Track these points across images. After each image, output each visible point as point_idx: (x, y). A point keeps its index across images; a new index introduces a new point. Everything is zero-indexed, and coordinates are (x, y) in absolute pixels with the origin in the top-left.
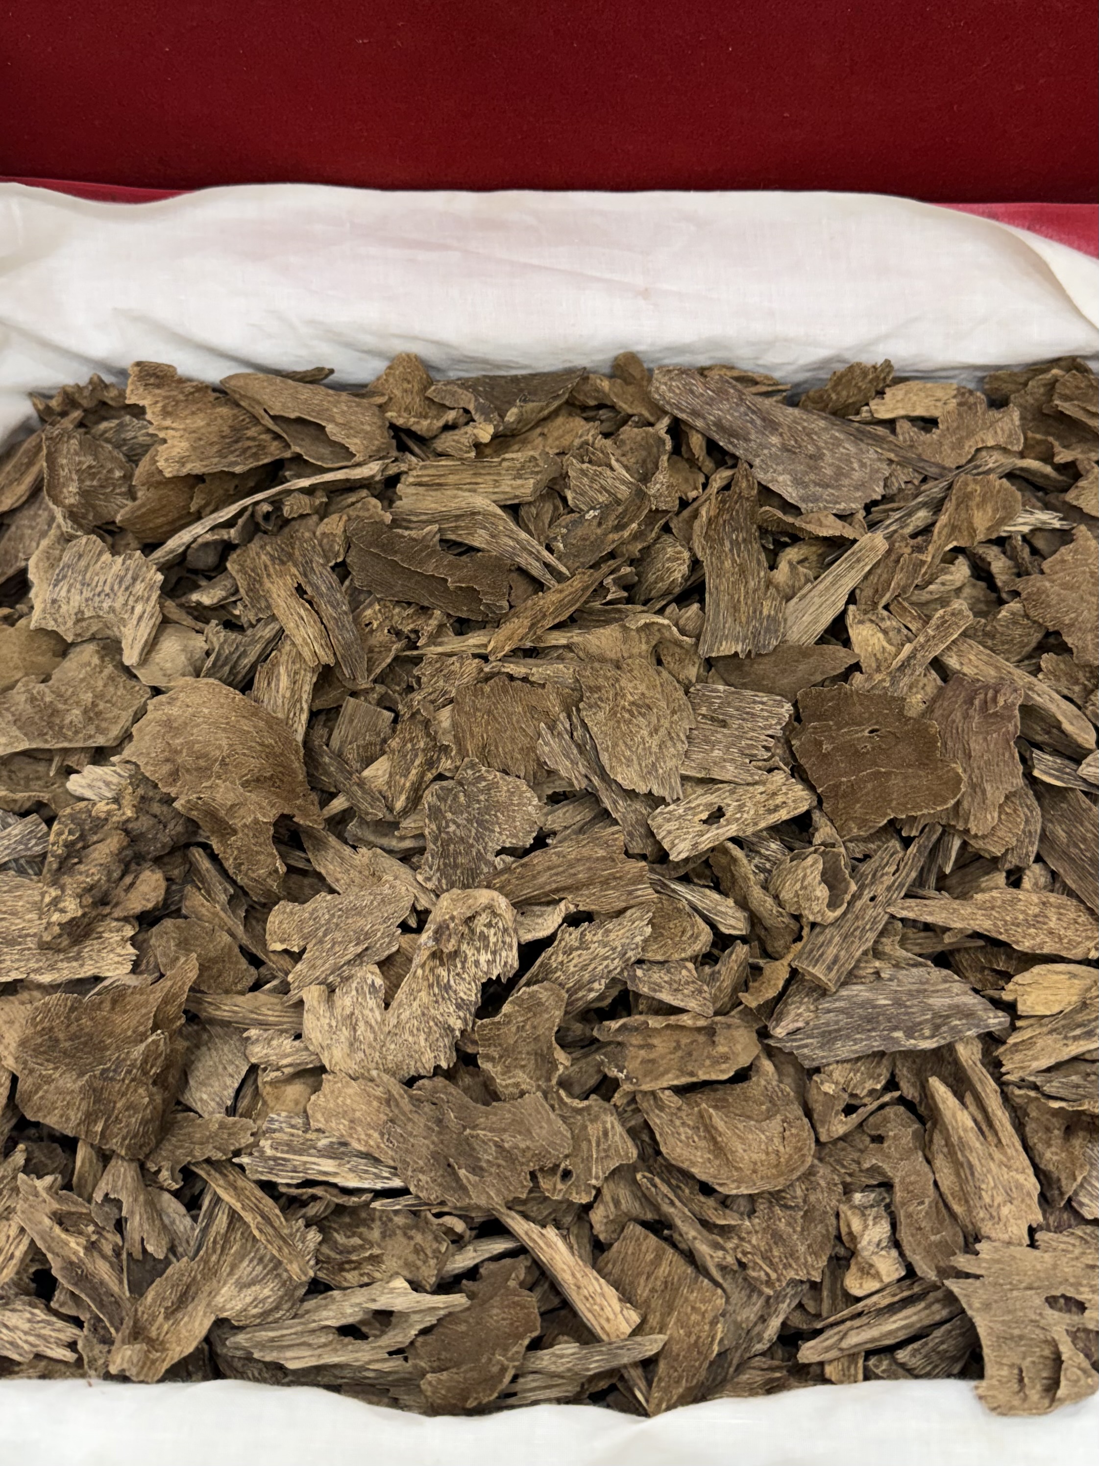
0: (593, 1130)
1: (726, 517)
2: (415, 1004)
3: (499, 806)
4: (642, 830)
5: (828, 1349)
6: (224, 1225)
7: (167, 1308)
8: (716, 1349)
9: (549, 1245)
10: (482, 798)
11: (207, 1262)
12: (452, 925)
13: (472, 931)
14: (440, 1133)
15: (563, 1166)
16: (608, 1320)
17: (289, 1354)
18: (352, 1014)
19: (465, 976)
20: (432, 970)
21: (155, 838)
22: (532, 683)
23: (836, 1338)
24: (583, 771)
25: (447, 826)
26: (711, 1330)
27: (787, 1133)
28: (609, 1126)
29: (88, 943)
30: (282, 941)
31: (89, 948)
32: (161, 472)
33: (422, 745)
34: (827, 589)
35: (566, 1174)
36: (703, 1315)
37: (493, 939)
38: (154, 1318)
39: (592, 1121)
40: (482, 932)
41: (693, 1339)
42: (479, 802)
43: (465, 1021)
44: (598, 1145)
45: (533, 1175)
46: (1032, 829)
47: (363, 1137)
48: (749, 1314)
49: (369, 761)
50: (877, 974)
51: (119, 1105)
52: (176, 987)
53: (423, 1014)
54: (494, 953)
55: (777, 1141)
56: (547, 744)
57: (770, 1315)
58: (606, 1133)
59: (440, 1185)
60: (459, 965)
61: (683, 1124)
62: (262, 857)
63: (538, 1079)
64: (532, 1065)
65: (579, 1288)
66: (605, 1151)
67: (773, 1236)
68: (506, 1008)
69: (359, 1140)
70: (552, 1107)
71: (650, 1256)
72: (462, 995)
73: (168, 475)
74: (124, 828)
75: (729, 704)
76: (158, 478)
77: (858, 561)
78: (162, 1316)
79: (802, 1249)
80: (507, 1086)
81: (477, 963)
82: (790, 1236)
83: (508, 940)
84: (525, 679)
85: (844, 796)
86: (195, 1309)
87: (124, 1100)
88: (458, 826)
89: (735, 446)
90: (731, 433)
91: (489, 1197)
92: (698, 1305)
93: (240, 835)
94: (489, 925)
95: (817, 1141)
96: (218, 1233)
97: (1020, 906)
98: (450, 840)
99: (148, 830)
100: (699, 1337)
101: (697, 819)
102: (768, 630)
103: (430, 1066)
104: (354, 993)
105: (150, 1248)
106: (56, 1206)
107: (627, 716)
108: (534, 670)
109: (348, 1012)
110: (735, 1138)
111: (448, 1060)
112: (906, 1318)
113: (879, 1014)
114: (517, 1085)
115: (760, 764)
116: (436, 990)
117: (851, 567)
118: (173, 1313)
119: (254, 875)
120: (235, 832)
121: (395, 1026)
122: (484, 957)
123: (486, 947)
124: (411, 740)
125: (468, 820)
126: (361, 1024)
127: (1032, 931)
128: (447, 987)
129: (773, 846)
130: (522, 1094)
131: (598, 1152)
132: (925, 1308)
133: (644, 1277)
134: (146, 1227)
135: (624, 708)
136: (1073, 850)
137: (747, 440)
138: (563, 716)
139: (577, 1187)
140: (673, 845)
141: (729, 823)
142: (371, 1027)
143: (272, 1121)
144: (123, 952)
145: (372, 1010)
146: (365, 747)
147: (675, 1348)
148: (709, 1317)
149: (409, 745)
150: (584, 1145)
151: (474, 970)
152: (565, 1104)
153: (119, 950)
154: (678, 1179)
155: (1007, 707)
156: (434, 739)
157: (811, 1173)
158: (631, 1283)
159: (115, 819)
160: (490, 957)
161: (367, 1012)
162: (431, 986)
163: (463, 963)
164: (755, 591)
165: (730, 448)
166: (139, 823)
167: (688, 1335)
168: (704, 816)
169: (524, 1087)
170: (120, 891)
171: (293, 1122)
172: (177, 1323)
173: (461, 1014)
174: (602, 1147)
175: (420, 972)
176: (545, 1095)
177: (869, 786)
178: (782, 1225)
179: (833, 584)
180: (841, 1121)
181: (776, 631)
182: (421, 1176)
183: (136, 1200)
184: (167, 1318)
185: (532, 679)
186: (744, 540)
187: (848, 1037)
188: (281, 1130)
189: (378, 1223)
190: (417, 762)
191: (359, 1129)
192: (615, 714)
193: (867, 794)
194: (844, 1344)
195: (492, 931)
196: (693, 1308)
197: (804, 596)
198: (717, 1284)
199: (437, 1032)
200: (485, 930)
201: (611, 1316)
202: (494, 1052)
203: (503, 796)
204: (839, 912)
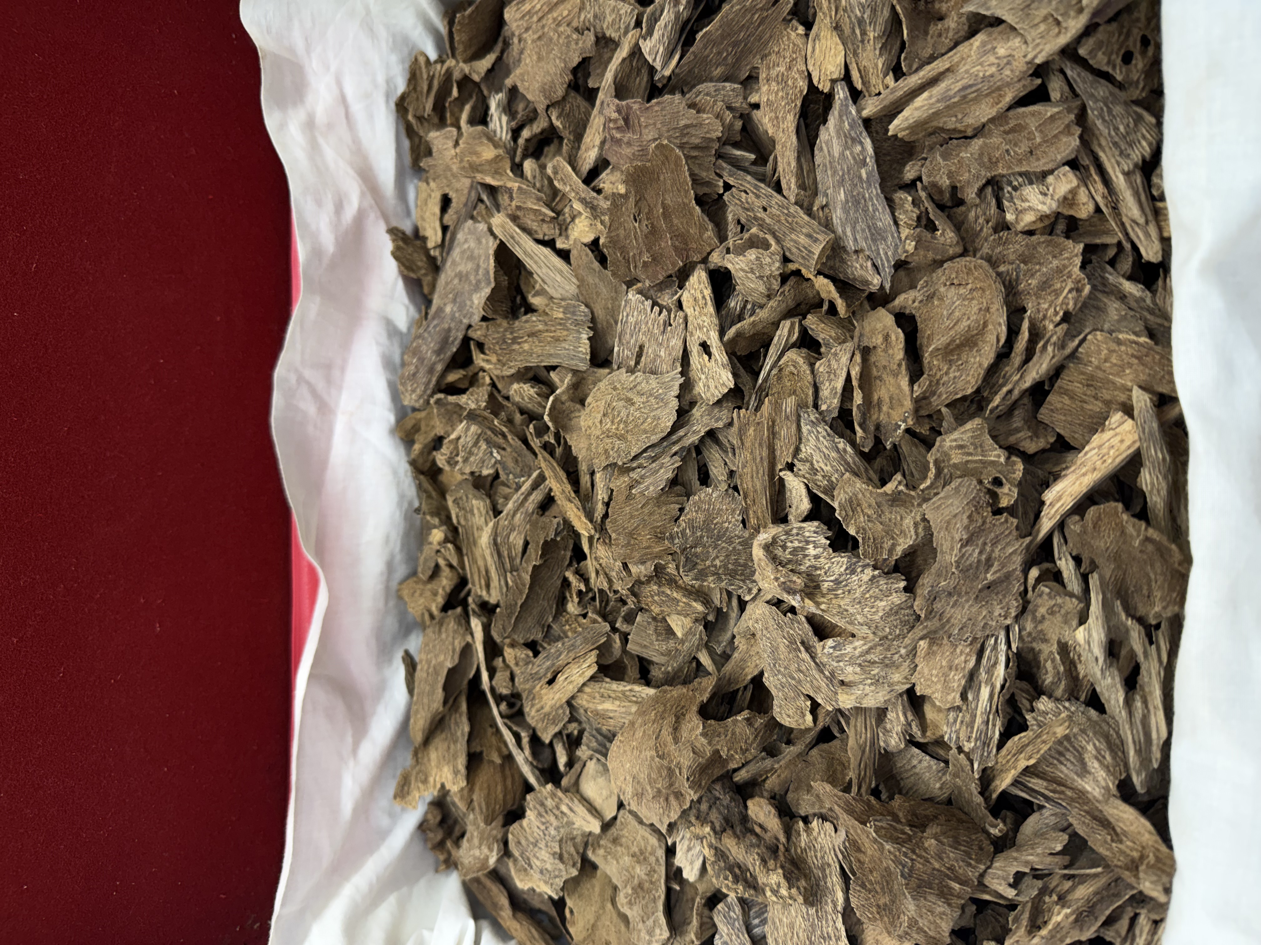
0: (956, 458)
1: (497, 348)
2: (851, 610)
3: (708, 521)
4: (716, 411)
5: (1148, 235)
6: (1040, 781)
7: (1112, 840)
8: (1143, 339)
9: (1059, 498)
10: (699, 534)
11: (1072, 800)
12: (782, 579)
13: (790, 561)
14: (959, 595)
15: (988, 486)
16: (1122, 441)
17: (1154, 735)
18: (860, 665)
19: (826, 567)
20: (823, 596)
21: (728, 807)
22: (610, 499)
23: (1137, 229)
24: (668, 459)
25: (715, 566)
26: (1125, 345)
27: (955, 281)
28: (954, 444)
29: (809, 860)
30: (803, 715)
31: (813, 860)
32: (462, 789)
33: (655, 587)
34: (536, 262)
35: (997, 482)
36: (1112, 351)
37: (796, 544)
38: (1122, 852)
39: (949, 459)
40: (790, 553)
41: (1135, 361)
42: (702, 537)
43: (865, 566)
44: (970, 454)
45: (997, 512)
46: (712, 89)
47: (963, 658)
48: (1114, 309)
49: (670, 632)
50: (823, 208)
51: (937, 865)
52: (839, 802)
53: (860, 603)
54: (808, 543)
55: (962, 291)
56: (647, 488)
57: (1120, 291)
58: (961, 447)
59: (1004, 596)
60: (818, 572)
61: (947, 373)
62: (738, 730)
63: (913, 505)
64: (902, 510)
65: (1095, 469)
66: (976, 448)
67: (1043, 289)
68: (852, 531)
69: (965, 662)
70: (936, 494)
71: (1066, 400)
72: (842, 569)
73: (465, 783)
74: (718, 833)
75: (628, 343)
76: (465, 792)
77: (513, 238)
78: (1120, 846)
79: (1055, 263)
80: (917, 534)
81: (817, 557)
82: (1044, 274)
83: (795, 531)
84: (607, 504)
85: (686, 244)
86: (1112, 815)
87: (932, 861)
88: (717, 557)
89: (455, 339)
90: (444, 343)
91: (1014, 552)
92: (1103, 356)
93: (719, 747)
94: (784, 547)
95: (962, 255)
96: (1046, 789)
97: (772, 97)
98: (725, 566)
99: (720, 813)
100: (1133, 356)
101: (708, 364)
102: (574, 313)
103: (904, 597)
104: (841, 664)
105: (1059, 848)
106: (1022, 931)
107: (622, 426)
108: (600, 497)
109: (858, 669)
110: (956, 328)
111: (898, 581)
112: (1113, 168)
113: (853, 196)
114: (916, 525)
115: (672, 316)
116: (840, 592)
117: (518, 243)
118: (1117, 834)
119: (751, 738)
120: (717, 751)
121: (869, 628)
122: (811, 551)
123: (803, 549)
124: (652, 596)
125: (715, 548)
126: (869, 657)
127: (790, 82)
128: (837, 582)
129: (732, 304)
130: (924, 519)
131: (976, 455)
132: (1104, 151)
133: (1085, 405)
134: (1039, 851)
135: (617, 429)
136: (730, 60)
137: (449, 330)
138: (632, 475)
139: (1009, 472)
140: (724, 384)
141: (709, 338)
142: (871, 648)
143: (950, 738)
144: (816, 830)
145: (855, 649)
146: (658, 634)
147: (1142, 377)
148: (1114, 346)
149: (656, 598)
150: (970, 466)
151: (822, 560)
152: (932, 484)
153: (815, 833)
154: (998, 377)
155: (619, 111)
156: (651, 577)
157: (989, 259)
158: (1090, 417)
159: (713, 841)
160: (811, 546)
161: (857, 653)
162: (836, 596)
163: (817, 569)
164: (546, 324)
165: (457, 343)
166: (715, 821)
167: (1130, 365)
168: (706, 357)
169: (918, 518)
170: (767, 837)
171: (951, 720)
172: (1125, 833)
173: (859, 570)
174: (971, 451)
175: (823, 607)
176: (926, 500)
177: (675, 221)
178: (1034, 282)
179: (532, 258)
180: (943, 234)
181: (574, 306)
182: (996, 614)
183: (1016, 859)
184: (1121, 842)
185: (606, 500)
186: (512, 333)
187: (873, 218)
188: (957, 732)
189: (1034, 645)
190: (669, 592)
191: (956, 662)
192: (622, 435)
193: (682, 223)
194: (1142, 221)
195: (789, 544)
196: (1106, 361)
197: (543, 280)
198: (1084, 340)
199: (875, 591)
200: (788, 550)
201: (1118, 438)
202: (887, 544)
203: (701, 517)
204: (772, 242)
